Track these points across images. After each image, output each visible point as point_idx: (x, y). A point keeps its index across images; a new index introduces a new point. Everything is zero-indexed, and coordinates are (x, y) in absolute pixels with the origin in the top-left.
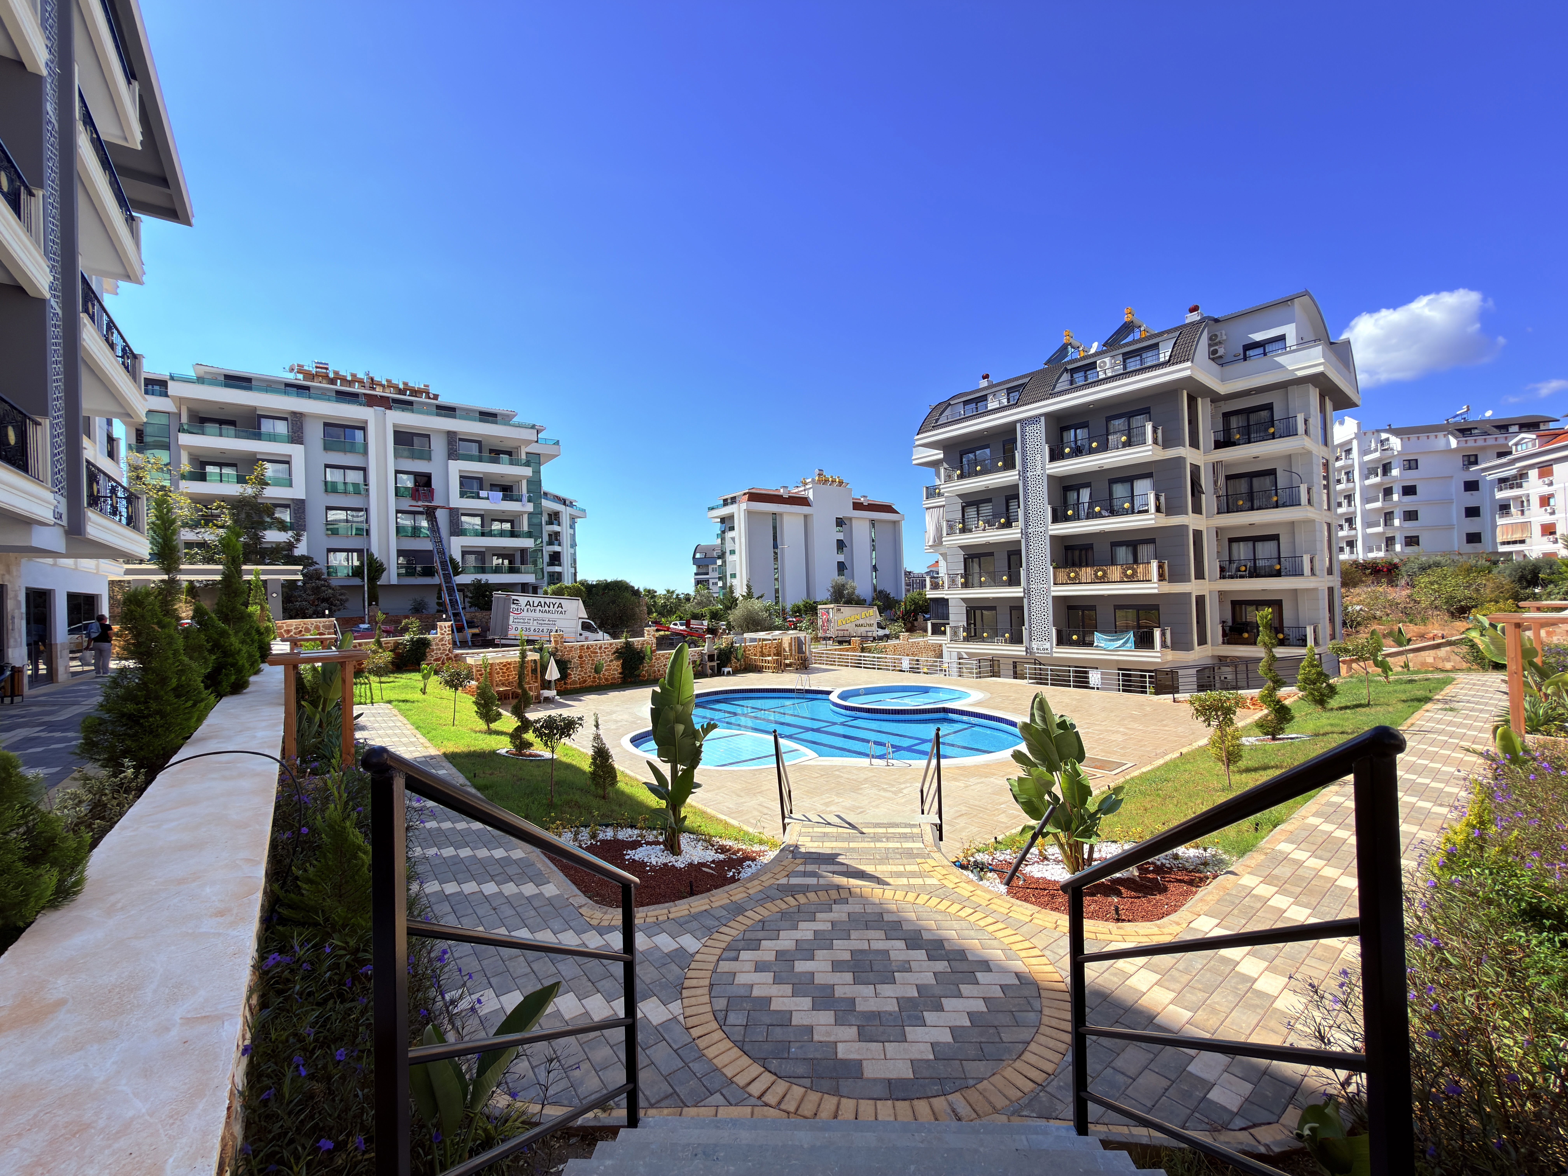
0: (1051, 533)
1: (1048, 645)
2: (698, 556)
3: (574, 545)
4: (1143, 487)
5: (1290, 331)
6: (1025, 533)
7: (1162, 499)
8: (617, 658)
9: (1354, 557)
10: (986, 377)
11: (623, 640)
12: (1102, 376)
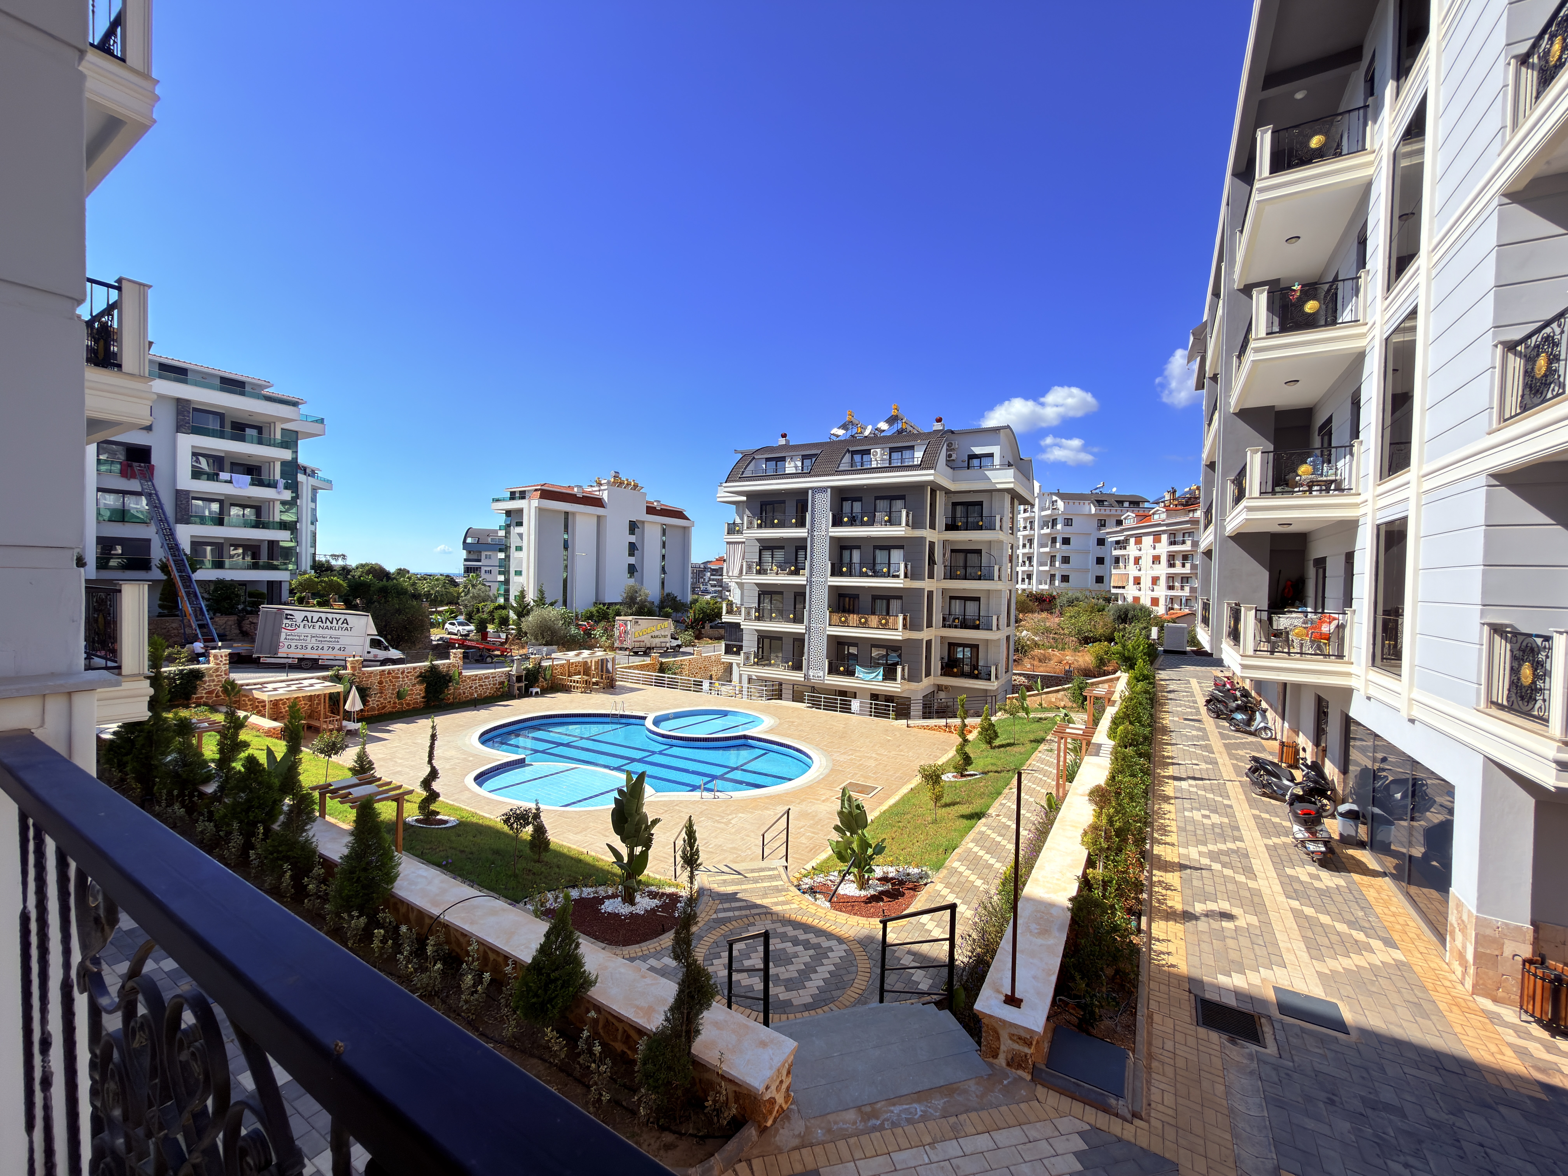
0: (830, 584)
1: (821, 674)
2: (469, 540)
3: (314, 522)
4: (897, 556)
5: (996, 450)
6: (809, 581)
7: (909, 567)
8: (420, 683)
9: (1030, 587)
10: (784, 436)
11: (427, 663)
12: (874, 465)
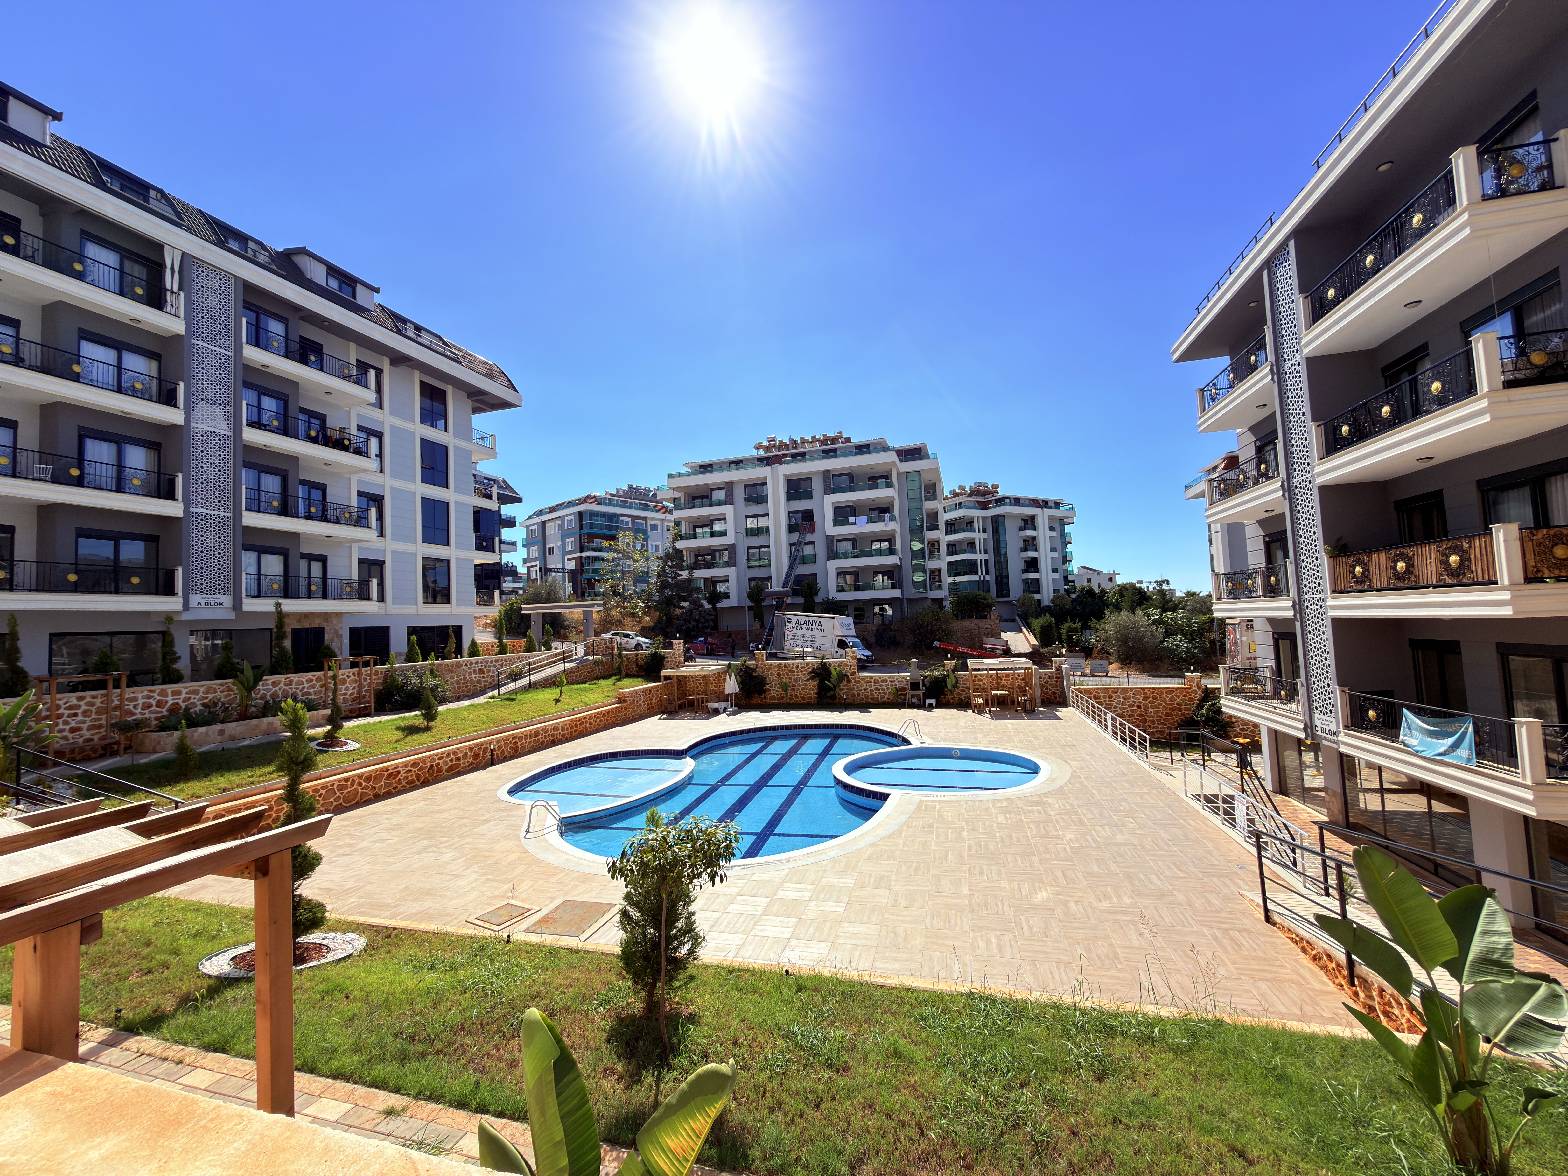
0: (1320, 481)
1: (1334, 724)
8: (812, 678)
